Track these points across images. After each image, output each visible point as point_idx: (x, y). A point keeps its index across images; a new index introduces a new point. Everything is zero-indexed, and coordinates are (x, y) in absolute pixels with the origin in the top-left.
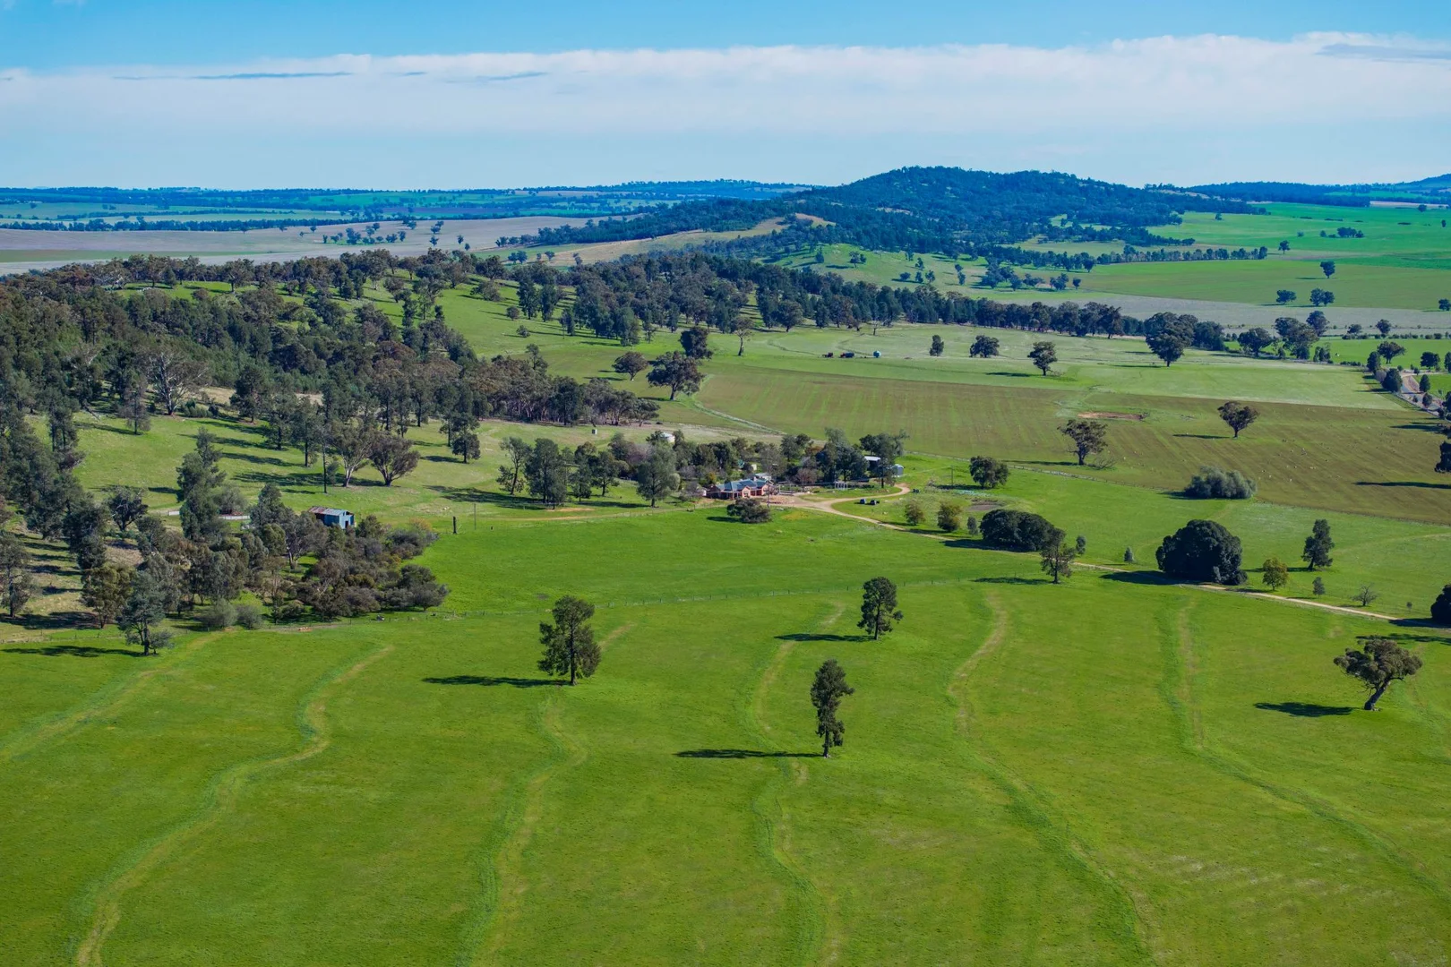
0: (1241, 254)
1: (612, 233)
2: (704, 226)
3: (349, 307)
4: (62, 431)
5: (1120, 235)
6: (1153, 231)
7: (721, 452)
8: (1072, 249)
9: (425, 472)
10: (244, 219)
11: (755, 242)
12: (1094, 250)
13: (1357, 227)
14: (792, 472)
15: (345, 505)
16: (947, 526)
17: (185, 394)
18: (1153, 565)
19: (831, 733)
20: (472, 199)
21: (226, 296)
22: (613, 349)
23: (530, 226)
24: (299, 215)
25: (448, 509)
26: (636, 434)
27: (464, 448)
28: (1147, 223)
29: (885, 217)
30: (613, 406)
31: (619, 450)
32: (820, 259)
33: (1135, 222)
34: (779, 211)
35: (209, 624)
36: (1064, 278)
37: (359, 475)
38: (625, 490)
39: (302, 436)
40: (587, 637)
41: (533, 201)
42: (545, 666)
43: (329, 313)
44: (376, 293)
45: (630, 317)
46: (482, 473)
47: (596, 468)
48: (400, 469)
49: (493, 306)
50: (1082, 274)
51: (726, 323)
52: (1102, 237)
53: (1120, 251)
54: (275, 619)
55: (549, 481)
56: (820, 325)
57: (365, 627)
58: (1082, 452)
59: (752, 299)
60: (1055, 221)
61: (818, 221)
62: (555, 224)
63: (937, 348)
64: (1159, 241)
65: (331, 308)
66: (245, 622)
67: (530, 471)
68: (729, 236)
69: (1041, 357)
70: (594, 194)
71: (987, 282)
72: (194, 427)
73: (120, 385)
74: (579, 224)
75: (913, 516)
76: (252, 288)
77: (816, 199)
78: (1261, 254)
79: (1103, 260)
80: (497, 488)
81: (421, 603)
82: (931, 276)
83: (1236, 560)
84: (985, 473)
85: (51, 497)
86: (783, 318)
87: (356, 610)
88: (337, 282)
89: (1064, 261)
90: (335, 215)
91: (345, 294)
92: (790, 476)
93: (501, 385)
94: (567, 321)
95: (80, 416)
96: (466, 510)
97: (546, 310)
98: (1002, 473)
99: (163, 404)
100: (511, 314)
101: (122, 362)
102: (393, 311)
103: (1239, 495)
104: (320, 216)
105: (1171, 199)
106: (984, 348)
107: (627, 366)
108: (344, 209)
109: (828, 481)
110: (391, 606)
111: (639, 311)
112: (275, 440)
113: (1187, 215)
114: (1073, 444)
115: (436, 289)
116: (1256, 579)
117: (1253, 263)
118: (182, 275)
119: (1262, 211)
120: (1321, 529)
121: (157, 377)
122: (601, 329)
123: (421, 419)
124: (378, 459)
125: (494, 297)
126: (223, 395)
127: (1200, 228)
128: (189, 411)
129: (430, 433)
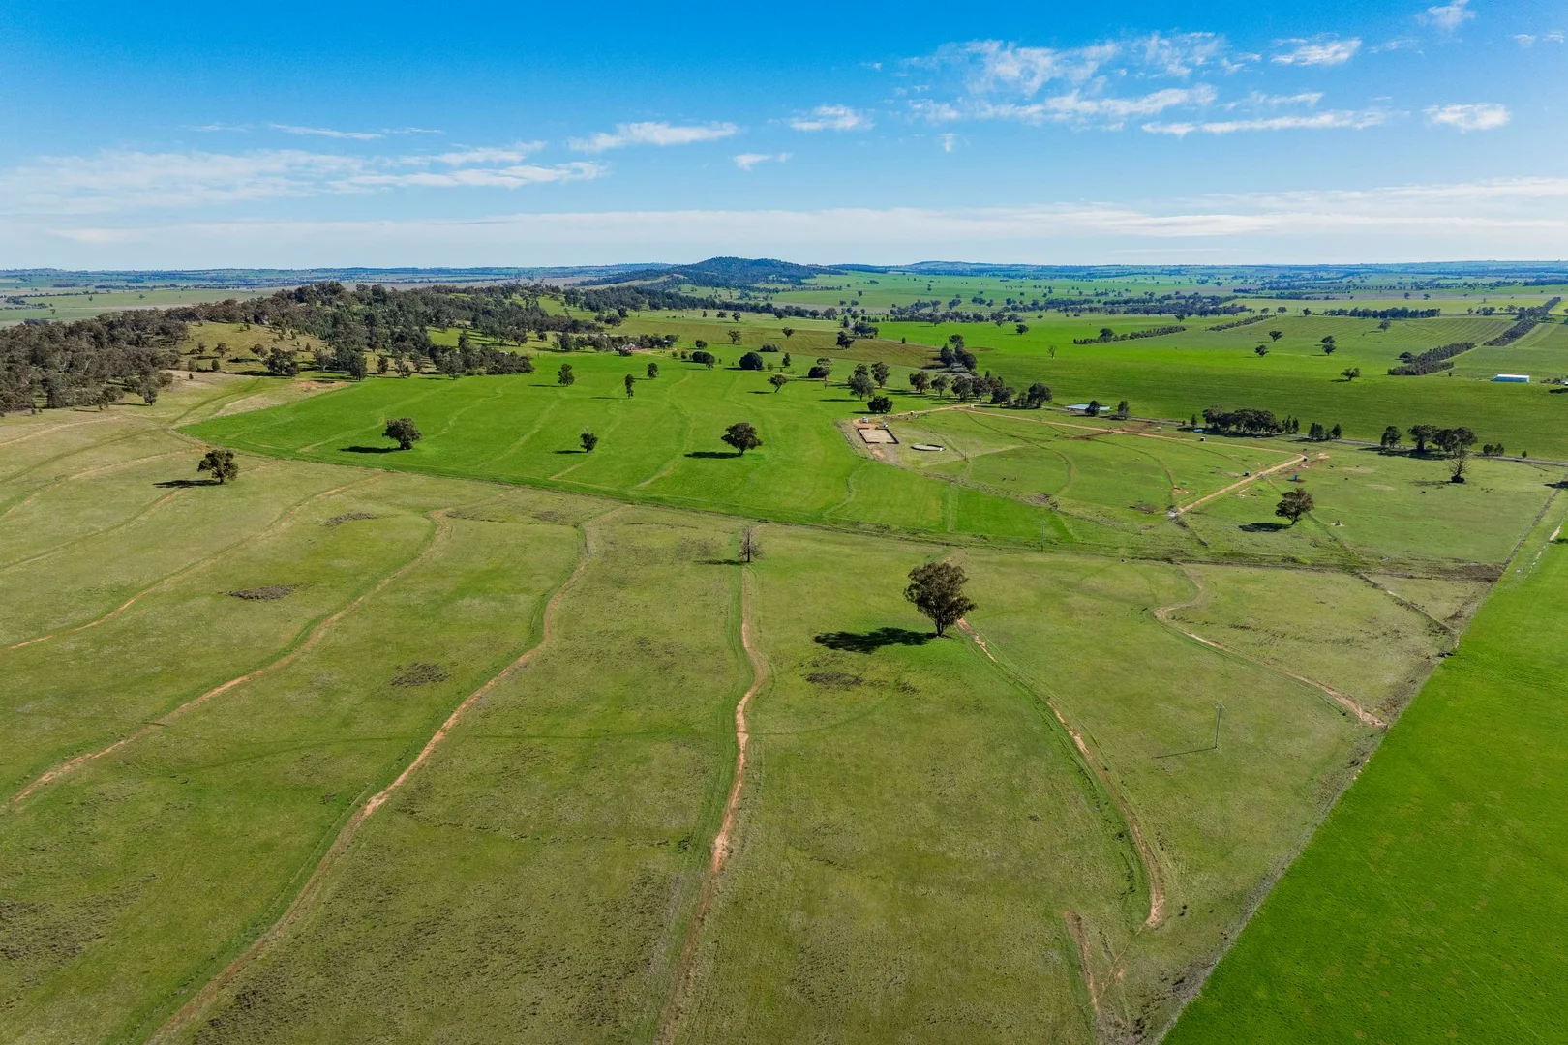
0: (832, 289)
1: (607, 281)
2: (639, 279)
3: (507, 301)
4: (422, 330)
5: (791, 282)
6: (803, 281)
7: (620, 339)
8: (772, 287)
9: (529, 343)
10: (467, 278)
11: (657, 284)
12: (781, 287)
13: (877, 280)
14: (641, 344)
15: (506, 351)
16: (684, 357)
17: (457, 322)
18: (739, 366)
19: (630, 392)
20: (556, 271)
21: (467, 298)
22: (596, 314)
23: (578, 279)
24: (489, 277)
25: (537, 352)
26: (595, 335)
27: (542, 337)
28: (803, 278)
29: (706, 275)
30: (589, 327)
31: (589, 338)
32: (680, 290)
33: (800, 278)
34: (667, 273)
35: (470, 374)
36: (767, 296)
37: (510, 344)
38: (590, 349)
39: (493, 333)
40: (570, 374)
41: (581, 271)
42: (560, 382)
43: (501, 303)
44: (516, 298)
45: (602, 305)
46: (548, 344)
47: (581, 343)
48: (522, 342)
49: (557, 302)
50: (775, 295)
51: (635, 308)
52: (785, 283)
53: (790, 287)
54: (488, 374)
55: (567, 345)
56: (670, 309)
57: (513, 376)
58: (734, 340)
59: (647, 301)
60: (771, 277)
61: (682, 277)
62: (586, 279)
63: (705, 315)
64: (805, 284)
65: (501, 301)
66: (480, 374)
67: (561, 342)
68: (648, 282)
69: (736, 317)
70: (604, 269)
71: (740, 298)
72: (461, 331)
73: (438, 319)
74: (595, 279)
75: (674, 355)
76: (474, 295)
77: (683, 269)
78: (840, 289)
79: (784, 290)
80: (552, 348)
81: (528, 371)
82: (720, 296)
83: (761, 363)
84: (699, 344)
85: (424, 345)
86: (655, 306)
87: (510, 372)
88: (503, 294)
89: (769, 291)
90: (503, 277)
91: (506, 297)
92: (641, 345)
93: (555, 322)
94: (581, 307)
95: (427, 328)
96: (542, 353)
97: (574, 303)
98: (705, 345)
99: (451, 324)
100: (563, 304)
101: (438, 312)
102: (523, 303)
103: (776, 351)
104: (497, 277)
105: (814, 269)
106: (721, 315)
107: (598, 319)
108: (506, 275)
109: (652, 347)
110: (519, 371)
111: (605, 304)
112: (485, 335)
113: (820, 275)
114: (731, 338)
115: (536, 296)
116: (766, 369)
117: (837, 292)
118: (451, 291)
119: (846, 274)
120: (787, 355)
121: (449, 317)
122: (592, 309)
123: (530, 330)
124: (516, 339)
125: (557, 299)
126: (468, 323)
127: (822, 280)
128: (459, 327)
129: (533, 334)
